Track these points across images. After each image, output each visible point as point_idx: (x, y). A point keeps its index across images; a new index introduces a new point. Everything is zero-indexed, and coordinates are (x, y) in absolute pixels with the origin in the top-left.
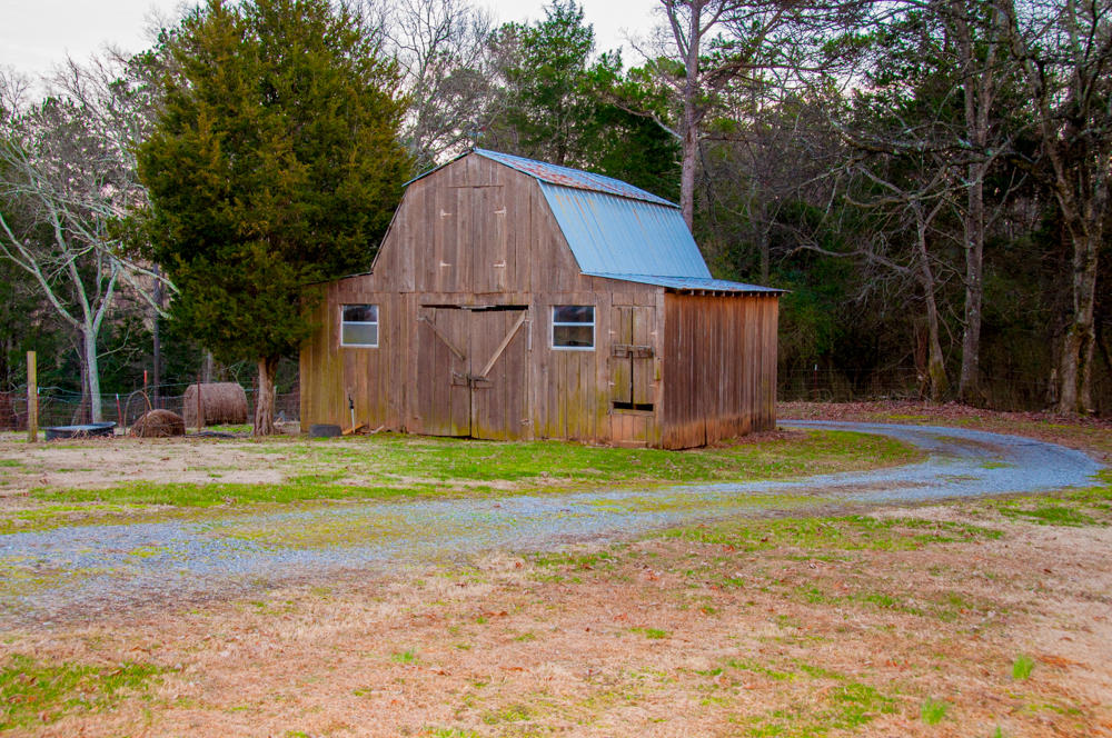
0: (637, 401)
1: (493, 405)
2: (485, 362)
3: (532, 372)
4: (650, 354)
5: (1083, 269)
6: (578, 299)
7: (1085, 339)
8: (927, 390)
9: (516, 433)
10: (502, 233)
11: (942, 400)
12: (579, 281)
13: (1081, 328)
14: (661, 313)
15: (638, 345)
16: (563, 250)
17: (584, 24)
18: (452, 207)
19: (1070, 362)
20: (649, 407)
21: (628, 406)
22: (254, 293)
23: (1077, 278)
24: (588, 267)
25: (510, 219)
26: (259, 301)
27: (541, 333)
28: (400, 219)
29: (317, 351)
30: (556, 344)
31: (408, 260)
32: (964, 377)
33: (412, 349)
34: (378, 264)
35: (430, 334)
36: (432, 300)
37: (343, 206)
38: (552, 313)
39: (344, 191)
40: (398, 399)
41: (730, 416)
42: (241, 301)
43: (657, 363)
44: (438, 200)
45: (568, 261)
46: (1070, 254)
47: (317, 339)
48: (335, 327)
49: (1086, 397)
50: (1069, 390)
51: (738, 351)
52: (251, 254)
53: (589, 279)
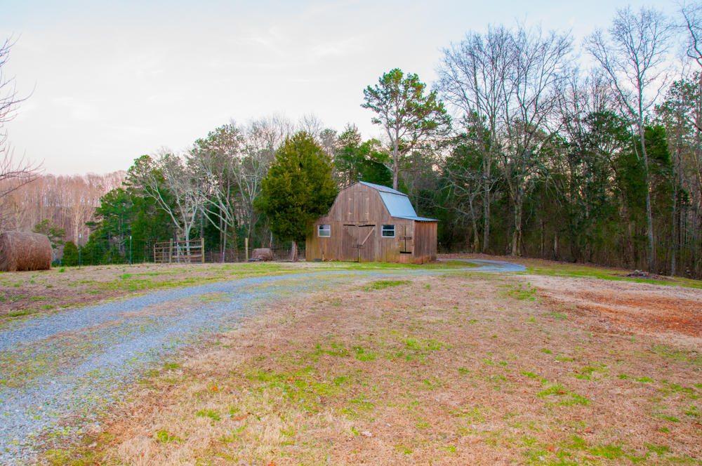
0: (407, 251)
1: (365, 253)
2: (363, 240)
3: (377, 243)
4: (411, 238)
5: (518, 214)
6: (390, 223)
7: (518, 234)
8: (474, 249)
9: (372, 260)
10: (367, 205)
11: (478, 253)
12: (390, 218)
13: (518, 231)
14: (414, 227)
15: (407, 236)
16: (386, 209)
17: (358, 133)
18: (353, 197)
19: (515, 241)
20: (410, 253)
21: (405, 253)
22: (297, 221)
23: (516, 217)
24: (393, 214)
25: (370, 201)
26: (298, 224)
27: (379, 233)
28: (337, 200)
29: (311, 238)
30: (384, 235)
31: (339, 212)
32: (485, 246)
33: (341, 237)
34: (330, 214)
35: (346, 233)
36: (346, 223)
37: (321, 197)
38: (382, 227)
39: (322, 192)
40: (336, 251)
41: (427, 256)
42: (293, 224)
43: (413, 240)
44: (349, 195)
45: (387, 212)
46: (513, 210)
47: (311, 235)
48: (317, 231)
49: (519, 251)
50: (514, 249)
51: (428, 238)
52: (297, 211)
53: (392, 217)
